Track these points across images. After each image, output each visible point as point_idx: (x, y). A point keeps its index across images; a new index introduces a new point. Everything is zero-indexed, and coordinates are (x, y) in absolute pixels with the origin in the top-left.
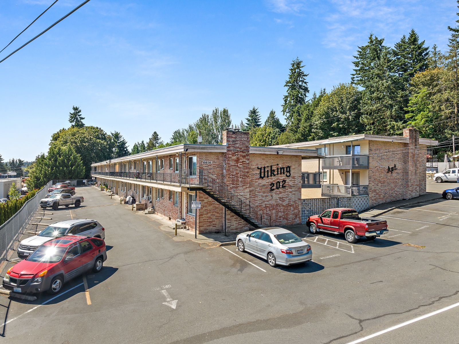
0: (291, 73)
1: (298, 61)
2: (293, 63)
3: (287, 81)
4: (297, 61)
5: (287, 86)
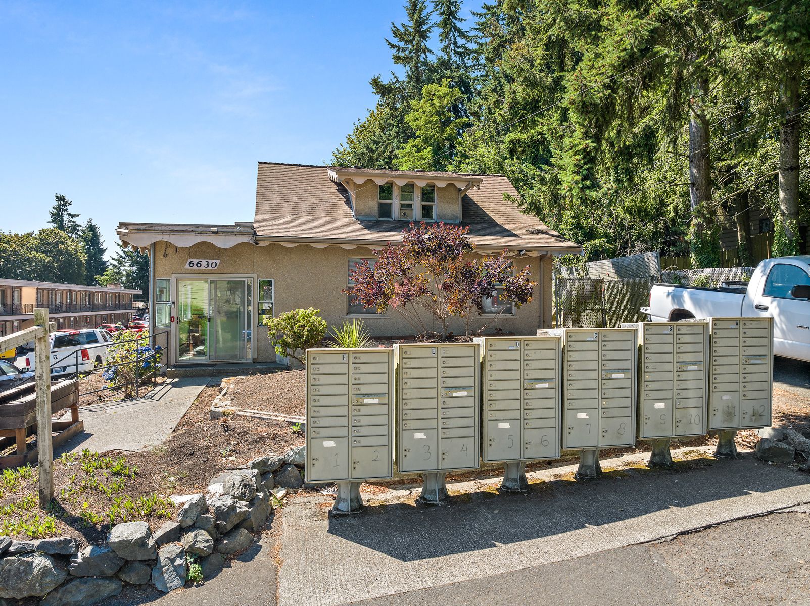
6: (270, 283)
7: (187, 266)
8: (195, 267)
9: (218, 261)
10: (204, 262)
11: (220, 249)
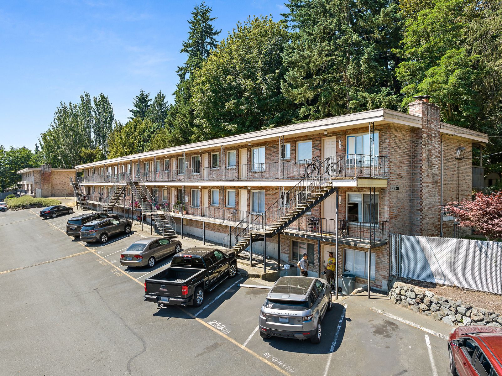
0: (191, 29)
1: (205, 9)
2: (195, 11)
3: (185, 43)
4: (203, 9)
5: (185, 51)
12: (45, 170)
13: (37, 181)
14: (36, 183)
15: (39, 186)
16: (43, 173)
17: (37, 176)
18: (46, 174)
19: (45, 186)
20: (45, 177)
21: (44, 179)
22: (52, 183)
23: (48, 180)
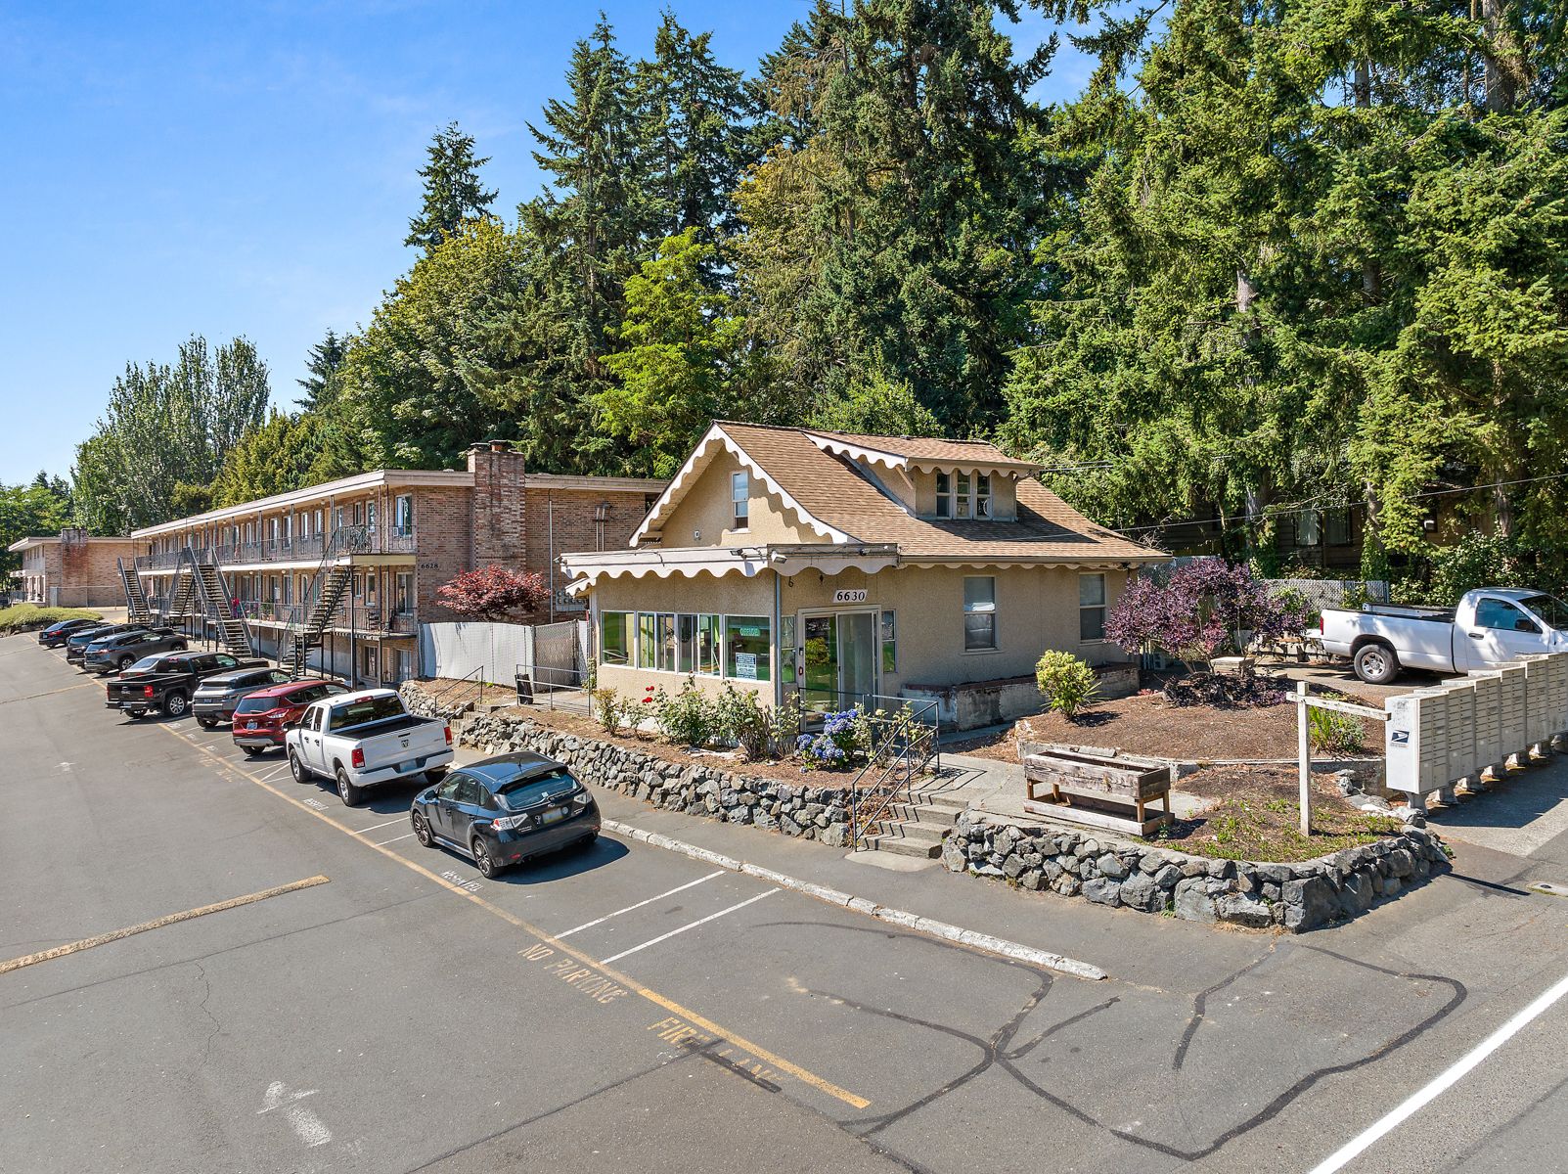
0: (428, 189)
1: (458, 139)
2: (436, 145)
3: (415, 223)
4: (454, 139)
5: (414, 242)
6: (891, 614)
7: (836, 600)
8: (843, 600)
9: (865, 591)
10: (851, 593)
11: (866, 575)
12: (72, 542)
13: (52, 569)
14: (49, 574)
15: (56, 580)
16: (67, 550)
17: (52, 557)
18: (74, 550)
19: (73, 580)
20: (73, 559)
21: (68, 564)
22: (89, 574)
23: (81, 566)
